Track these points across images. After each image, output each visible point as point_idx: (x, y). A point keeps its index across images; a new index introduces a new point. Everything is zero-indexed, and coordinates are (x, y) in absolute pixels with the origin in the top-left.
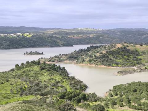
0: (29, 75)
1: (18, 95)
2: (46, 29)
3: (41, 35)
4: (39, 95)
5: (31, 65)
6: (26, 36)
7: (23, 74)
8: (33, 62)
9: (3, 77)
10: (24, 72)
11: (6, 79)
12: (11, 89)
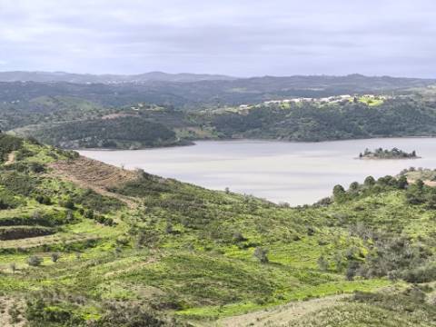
0: (375, 220)
1: (342, 277)
2: (425, 83)
3: (412, 100)
4: (401, 280)
5: (379, 190)
6: (364, 104)
7: (355, 213)
8: (387, 182)
9: (299, 222)
10: (358, 209)
11: (305, 228)
12: (322, 258)
